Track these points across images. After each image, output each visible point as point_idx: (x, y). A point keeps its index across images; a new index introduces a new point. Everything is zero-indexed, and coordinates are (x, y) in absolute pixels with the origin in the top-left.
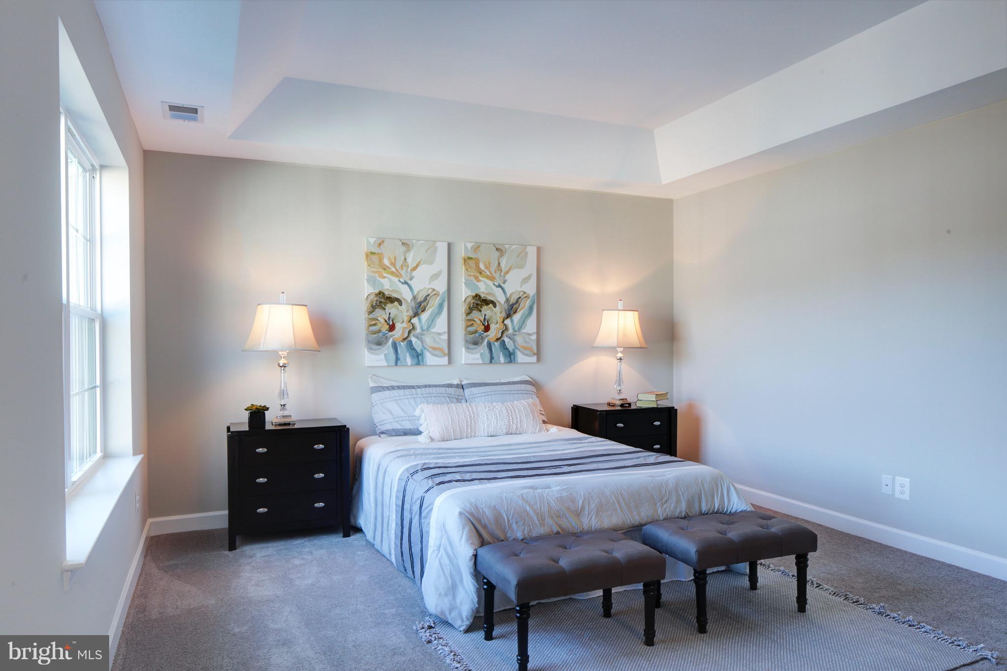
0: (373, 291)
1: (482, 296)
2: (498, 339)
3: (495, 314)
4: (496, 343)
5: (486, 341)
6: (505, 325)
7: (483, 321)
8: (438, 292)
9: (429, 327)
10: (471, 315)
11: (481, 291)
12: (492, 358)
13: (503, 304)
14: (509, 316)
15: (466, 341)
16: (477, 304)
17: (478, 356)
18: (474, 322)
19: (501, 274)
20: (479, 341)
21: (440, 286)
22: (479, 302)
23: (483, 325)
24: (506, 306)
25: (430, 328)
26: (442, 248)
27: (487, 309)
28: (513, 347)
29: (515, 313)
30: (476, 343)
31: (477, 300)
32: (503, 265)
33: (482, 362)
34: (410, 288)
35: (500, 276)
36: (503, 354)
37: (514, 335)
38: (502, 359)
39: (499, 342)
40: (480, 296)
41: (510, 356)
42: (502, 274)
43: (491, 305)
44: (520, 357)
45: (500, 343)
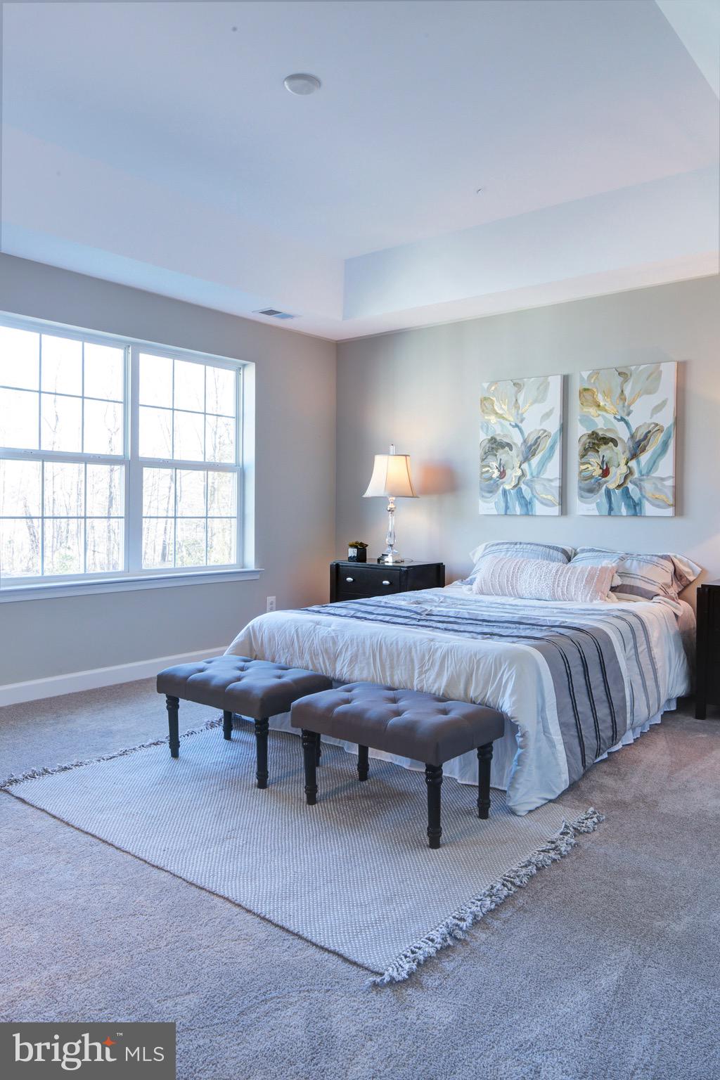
0: (485, 438)
1: (600, 433)
2: (619, 486)
3: (616, 454)
4: (617, 491)
5: (604, 488)
6: (629, 468)
7: (600, 464)
8: (550, 433)
9: (539, 473)
10: (586, 457)
11: (599, 427)
12: (611, 509)
13: (626, 441)
14: (634, 456)
15: (580, 488)
16: (594, 444)
17: (594, 506)
18: (589, 466)
19: (624, 403)
20: (595, 488)
21: (553, 426)
22: (596, 441)
23: (601, 468)
24: (631, 444)
25: (541, 473)
26: (555, 385)
27: (605, 450)
28: (639, 496)
29: (643, 451)
30: (591, 491)
31: (593, 438)
32: (627, 393)
33: (598, 514)
34: (521, 432)
35: (624, 406)
36: (625, 504)
37: (641, 480)
38: (624, 511)
39: (621, 490)
40: (597, 434)
41: (635, 508)
42: (626, 404)
43: (611, 444)
44: (649, 509)
45: (623, 491)
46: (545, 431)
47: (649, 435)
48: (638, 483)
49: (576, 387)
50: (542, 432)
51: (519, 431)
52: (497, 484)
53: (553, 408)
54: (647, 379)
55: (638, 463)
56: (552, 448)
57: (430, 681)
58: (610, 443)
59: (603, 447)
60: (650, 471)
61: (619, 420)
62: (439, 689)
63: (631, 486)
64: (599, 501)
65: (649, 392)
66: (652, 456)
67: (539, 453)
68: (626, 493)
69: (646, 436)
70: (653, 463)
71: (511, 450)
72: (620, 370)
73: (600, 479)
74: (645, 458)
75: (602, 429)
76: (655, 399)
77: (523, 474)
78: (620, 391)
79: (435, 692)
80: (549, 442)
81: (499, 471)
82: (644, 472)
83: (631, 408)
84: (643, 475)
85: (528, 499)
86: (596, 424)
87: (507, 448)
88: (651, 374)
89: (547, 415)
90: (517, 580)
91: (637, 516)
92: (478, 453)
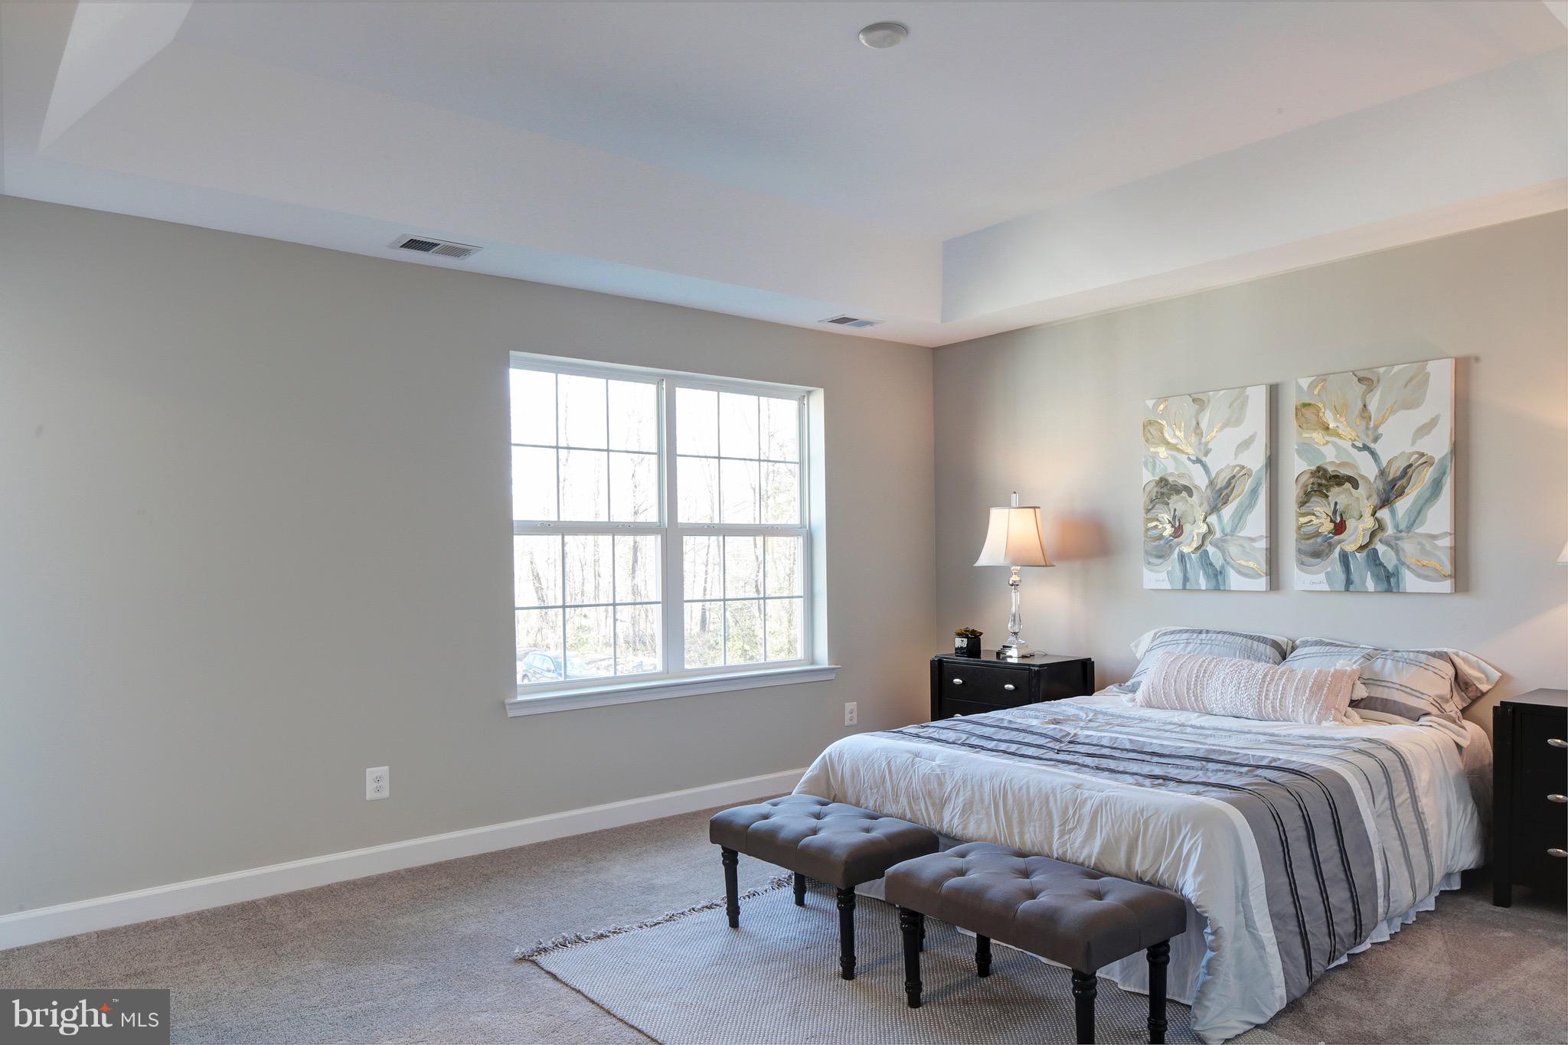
0: (1151, 478)
1: (1330, 469)
2: (1362, 548)
3: (1359, 503)
4: (1358, 555)
5: (1337, 550)
6: (1377, 520)
7: (1331, 514)
8: (1250, 470)
9: (1234, 529)
10: (1307, 505)
11: (1328, 461)
12: (1349, 581)
13: (1372, 481)
14: (1386, 501)
15: (1299, 551)
16: (1320, 485)
17: (1322, 577)
18: (1313, 518)
19: (1368, 424)
20: (1323, 551)
21: (1255, 459)
22: (1324, 482)
23: (1331, 521)
24: (1380, 485)
25: (1237, 531)
26: (1258, 398)
27: (1339, 493)
28: (1394, 561)
29: (1401, 495)
30: (1316, 554)
31: (1318, 477)
32: (1372, 408)
33: (1329, 589)
34: (1205, 469)
35: (1367, 428)
36: (1373, 575)
37: (1398, 539)
38: (1370, 585)
39: (1364, 553)
40: (1325, 471)
41: (1389, 580)
42: (1372, 424)
43: (1347, 485)
44: (1410, 582)
45: (1368, 555)
46: (1243, 467)
47: (1410, 471)
48: (1393, 544)
49: (1290, 402)
50: (1238, 468)
51: (1202, 468)
52: (1170, 545)
53: (1256, 433)
54: (1406, 386)
55: (1393, 513)
56: (1254, 492)
57: (1077, 844)
58: (1347, 483)
59: (1335, 490)
60: (1412, 525)
61: (1360, 449)
62: (1090, 856)
63: (1381, 548)
64: (1329, 569)
65: (1411, 404)
66: (1415, 503)
67: (1234, 499)
68: (1374, 560)
69: (1405, 472)
70: (1418, 513)
71: (1191, 495)
72: (1361, 374)
73: (1331, 538)
74: (1403, 505)
75: (1332, 463)
76: (1419, 416)
77: (1210, 531)
78: (1360, 405)
79: (1084, 860)
80: (1249, 484)
81: (1173, 526)
82: (1402, 526)
83: (1380, 431)
84: (1401, 532)
85: (1218, 567)
86: (1324, 456)
87: (1184, 494)
88: (1411, 379)
89: (1245, 445)
90: (1203, 688)
91: (1391, 591)
92: (1140, 500)
